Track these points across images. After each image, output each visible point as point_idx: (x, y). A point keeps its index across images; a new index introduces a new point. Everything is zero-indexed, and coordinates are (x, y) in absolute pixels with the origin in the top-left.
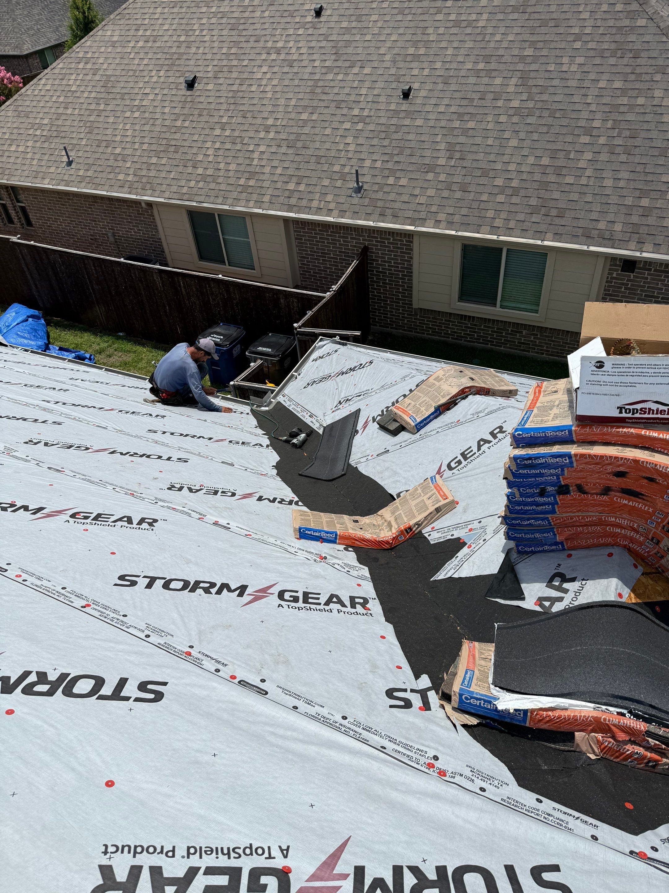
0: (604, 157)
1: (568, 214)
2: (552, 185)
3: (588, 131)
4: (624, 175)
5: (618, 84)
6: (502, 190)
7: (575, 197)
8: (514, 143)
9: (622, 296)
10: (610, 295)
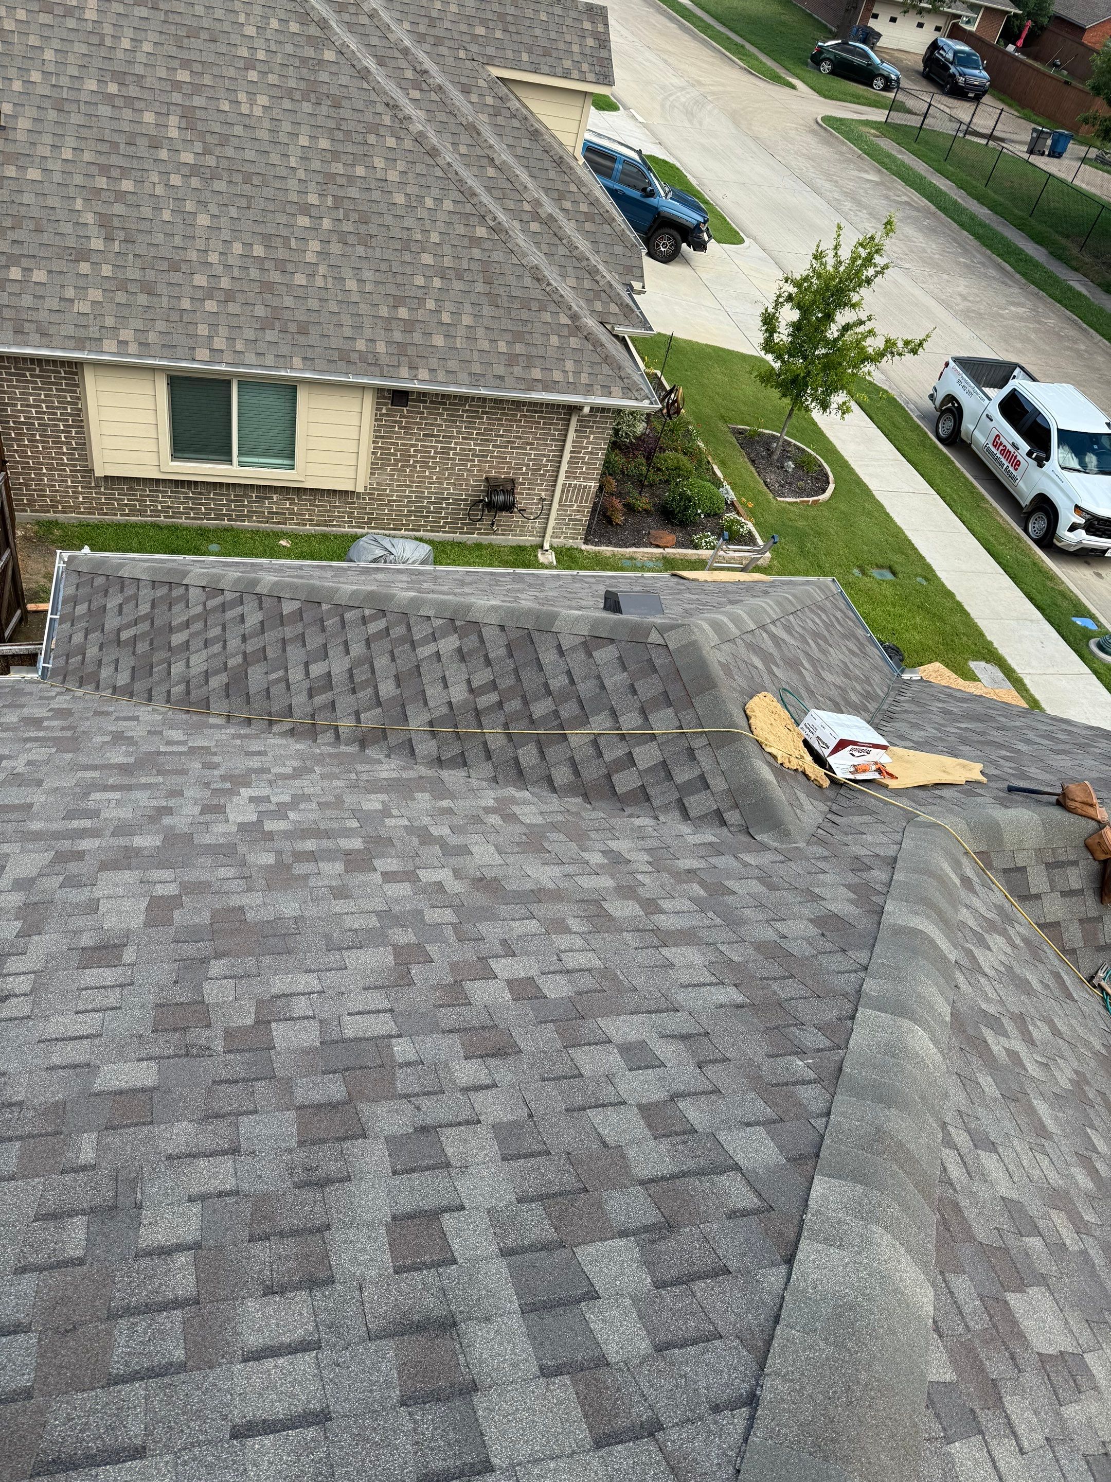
0: (336, 248)
1: (312, 330)
2: (279, 287)
3: (305, 209)
4: (367, 275)
5: (324, 143)
6: (210, 293)
7: (313, 304)
8: (203, 220)
9: (397, 438)
10: (382, 437)
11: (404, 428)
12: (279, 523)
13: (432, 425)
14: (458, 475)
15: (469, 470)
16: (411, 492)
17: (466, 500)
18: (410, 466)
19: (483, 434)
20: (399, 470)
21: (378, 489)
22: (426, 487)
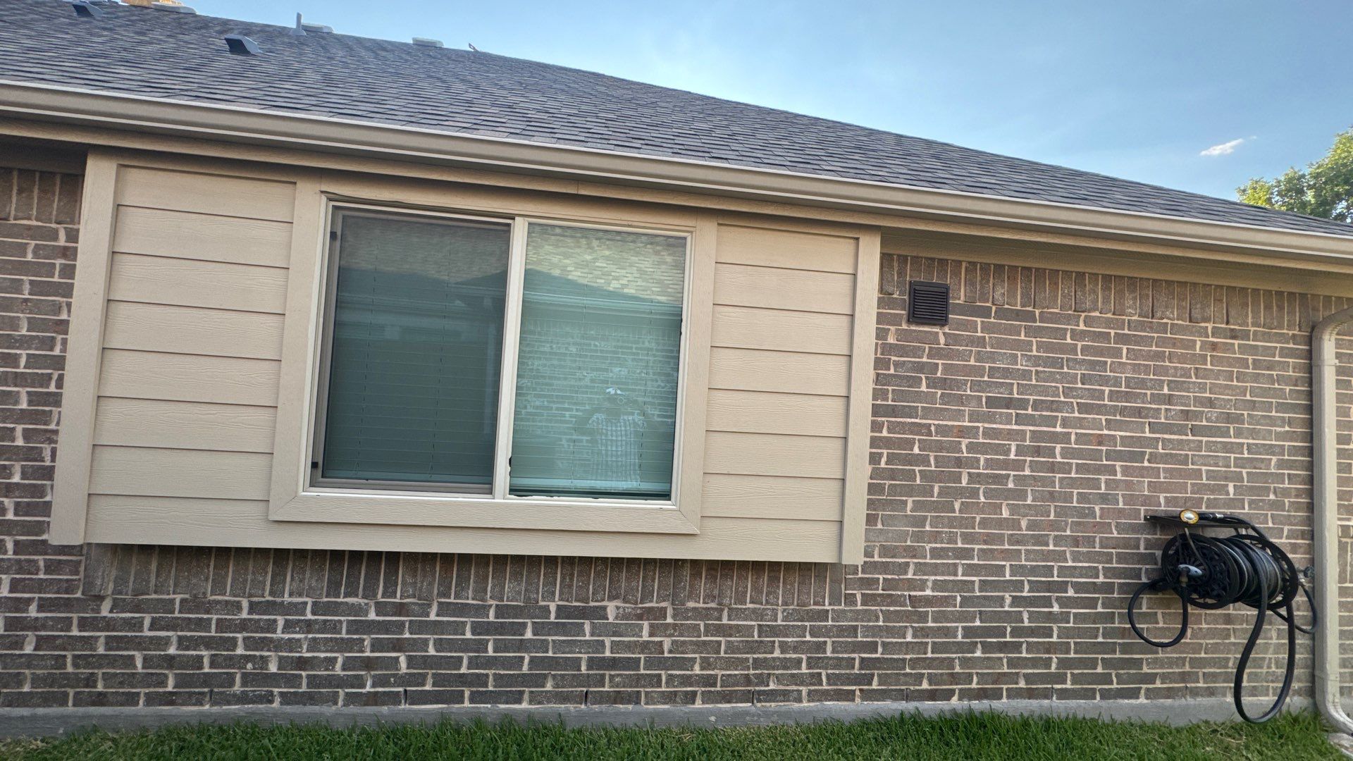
9: (927, 413)
10: (893, 411)
11: (943, 383)
12: (618, 698)
13: (1006, 373)
14: (1080, 512)
15: (1104, 498)
16: (970, 570)
17: (1108, 588)
18: (961, 492)
19: (1127, 396)
20: (935, 507)
21: (884, 568)
22: (1007, 555)
